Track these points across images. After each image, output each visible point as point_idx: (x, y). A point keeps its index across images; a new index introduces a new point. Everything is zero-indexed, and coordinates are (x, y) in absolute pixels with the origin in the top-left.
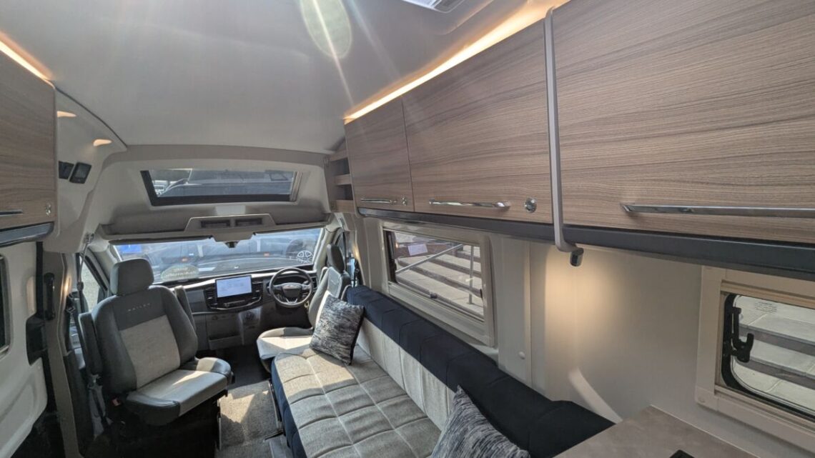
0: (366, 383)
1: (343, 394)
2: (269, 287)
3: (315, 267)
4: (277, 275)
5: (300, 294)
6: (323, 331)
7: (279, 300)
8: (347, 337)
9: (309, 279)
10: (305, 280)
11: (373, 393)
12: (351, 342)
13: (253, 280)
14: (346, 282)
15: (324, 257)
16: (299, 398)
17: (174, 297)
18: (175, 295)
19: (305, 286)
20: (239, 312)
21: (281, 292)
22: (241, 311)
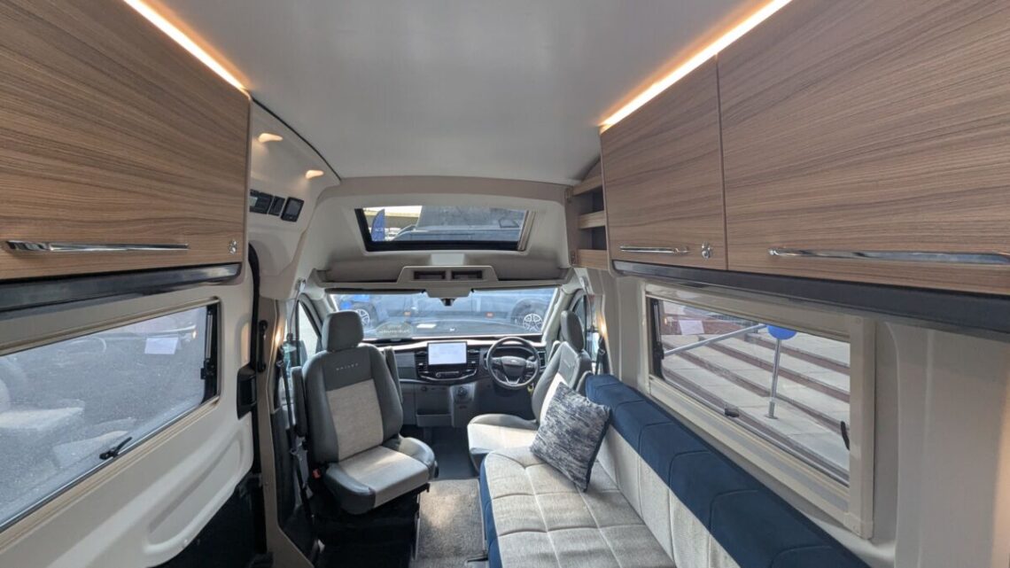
0: (608, 528)
1: (574, 540)
2: (487, 359)
3: (544, 339)
4: (500, 344)
5: (523, 373)
6: (549, 433)
7: (496, 378)
8: (583, 449)
9: (535, 354)
10: (531, 355)
12: (589, 458)
13: (469, 347)
14: (585, 365)
15: (556, 327)
16: (511, 529)
17: (382, 358)
18: (384, 357)
19: (529, 363)
20: (450, 385)
21: (500, 367)
22: (452, 385)
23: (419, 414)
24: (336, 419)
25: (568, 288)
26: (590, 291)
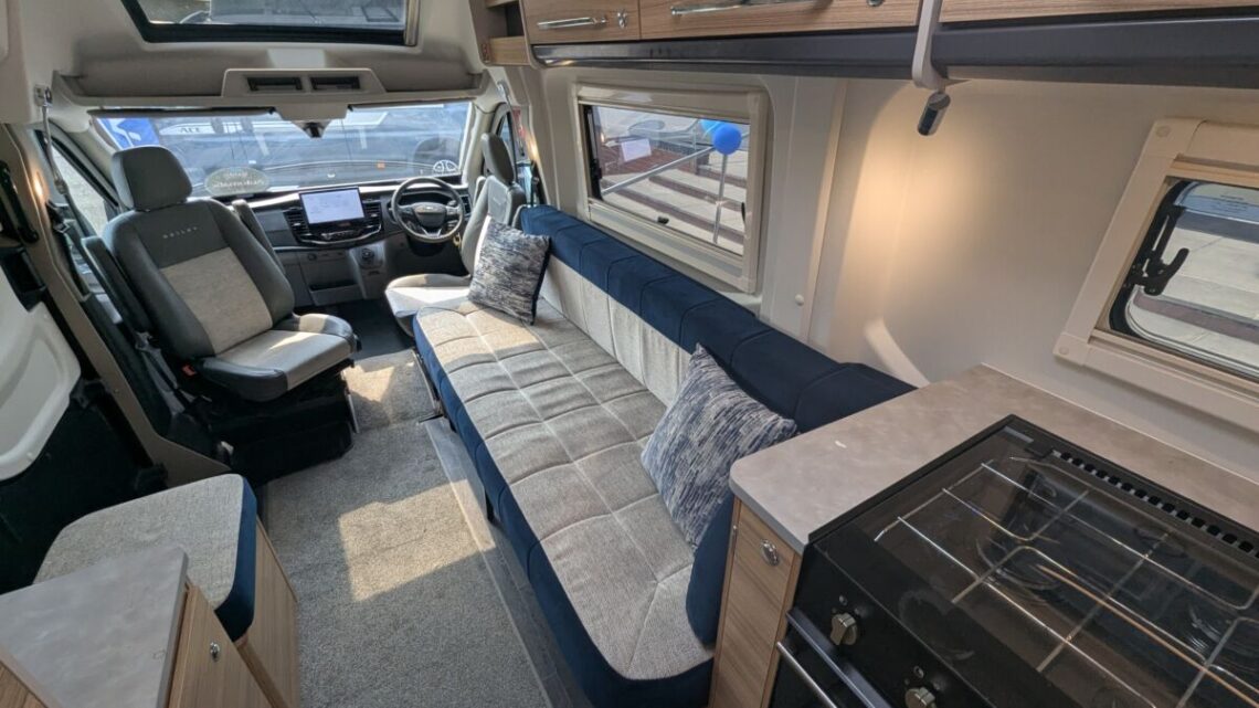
0: (558, 348)
1: (524, 362)
2: (392, 209)
3: (464, 179)
4: (404, 189)
5: (443, 222)
6: (486, 275)
7: (412, 232)
8: (527, 284)
9: (456, 198)
10: (450, 199)
11: (567, 361)
12: (532, 291)
13: (363, 196)
14: (518, 200)
15: (477, 162)
16: (460, 365)
17: (234, 219)
18: (237, 216)
19: (451, 209)
20: (348, 247)
21: (412, 218)
22: (352, 247)
23: (313, 289)
24: (191, 303)
25: (485, 103)
26: (513, 102)
